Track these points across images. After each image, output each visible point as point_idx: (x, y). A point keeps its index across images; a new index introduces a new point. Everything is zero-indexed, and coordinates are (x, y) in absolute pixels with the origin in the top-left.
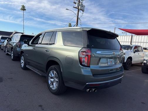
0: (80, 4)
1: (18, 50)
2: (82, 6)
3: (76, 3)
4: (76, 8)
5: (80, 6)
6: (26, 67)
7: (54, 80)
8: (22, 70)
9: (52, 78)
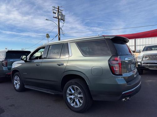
0: (60, 14)
1: (4, 69)
2: (62, 15)
3: (55, 13)
4: (56, 18)
5: (60, 16)
6: (25, 88)
7: (74, 96)
8: (18, 93)
9: (71, 95)
